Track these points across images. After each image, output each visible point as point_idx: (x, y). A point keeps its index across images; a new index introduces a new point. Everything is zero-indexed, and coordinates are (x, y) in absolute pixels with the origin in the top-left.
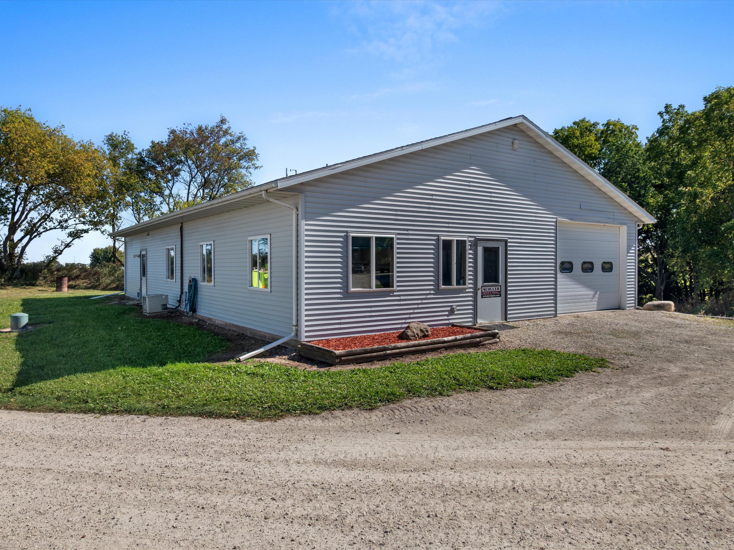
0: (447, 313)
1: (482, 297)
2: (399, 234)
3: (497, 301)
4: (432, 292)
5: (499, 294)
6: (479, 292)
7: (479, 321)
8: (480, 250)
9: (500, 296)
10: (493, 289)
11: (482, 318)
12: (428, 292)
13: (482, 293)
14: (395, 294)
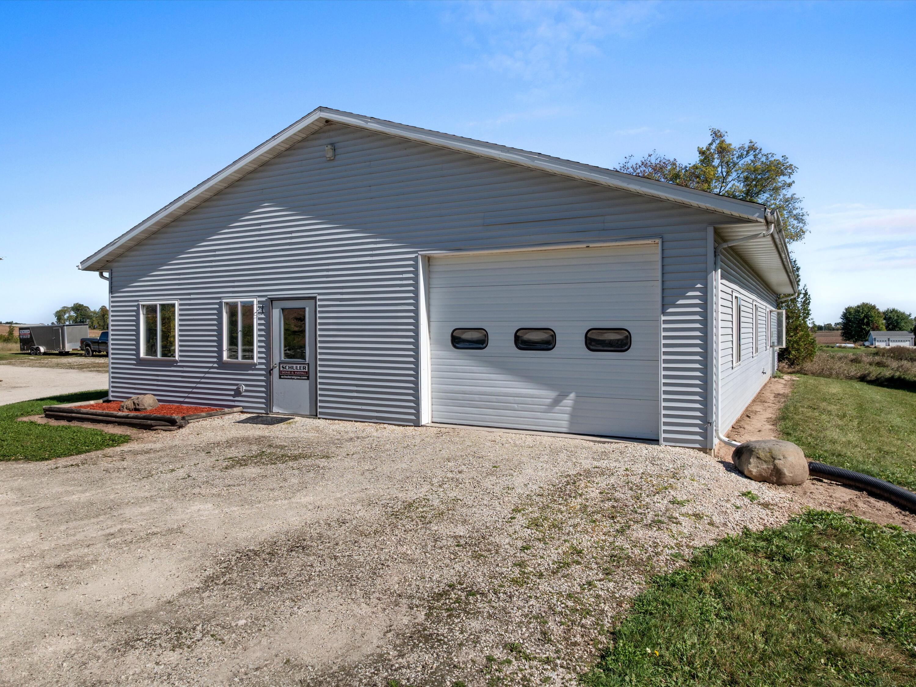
0: (233, 393)
1: (280, 378)
2: (181, 299)
3: (304, 385)
4: (216, 365)
5: (306, 376)
6: (276, 372)
7: (275, 410)
8: (276, 313)
9: (308, 379)
10: (297, 368)
11: (280, 406)
12: (211, 365)
13: (280, 372)
14: (179, 364)
